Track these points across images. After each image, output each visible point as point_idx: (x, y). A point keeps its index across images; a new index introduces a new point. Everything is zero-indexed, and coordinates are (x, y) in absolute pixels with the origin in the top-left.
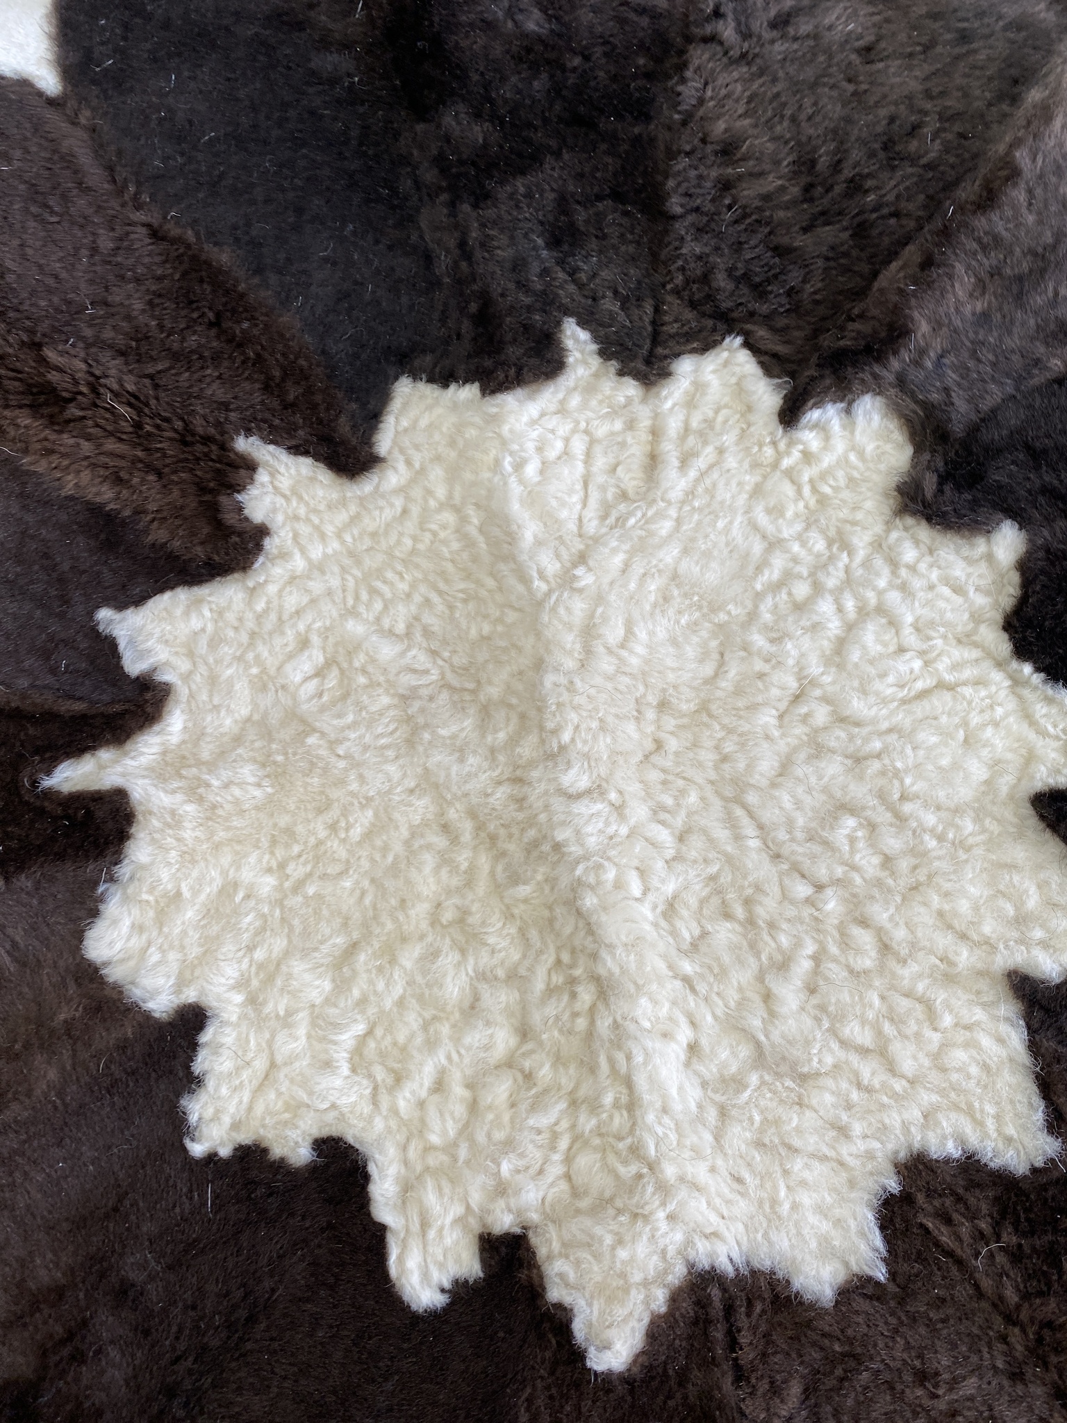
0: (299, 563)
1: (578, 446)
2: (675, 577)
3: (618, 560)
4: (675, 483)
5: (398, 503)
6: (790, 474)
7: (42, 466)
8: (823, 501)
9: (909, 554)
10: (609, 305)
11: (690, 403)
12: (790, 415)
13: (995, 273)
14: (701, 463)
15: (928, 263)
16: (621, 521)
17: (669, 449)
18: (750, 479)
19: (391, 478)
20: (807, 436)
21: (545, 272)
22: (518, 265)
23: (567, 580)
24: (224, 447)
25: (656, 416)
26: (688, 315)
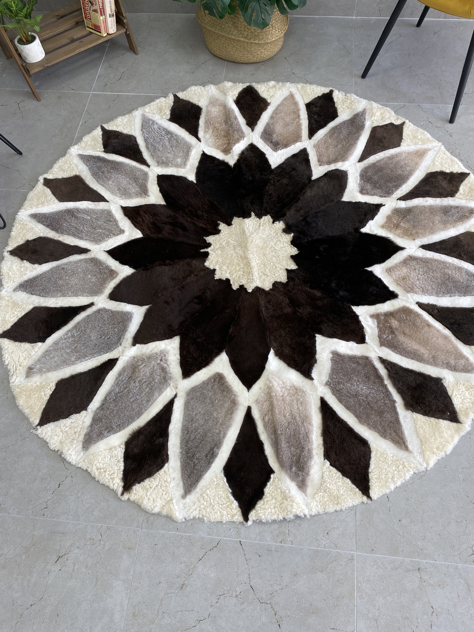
0: (224, 234)
1: (252, 224)
2: (261, 236)
3: (255, 234)
4: (261, 228)
5: (234, 228)
6: (273, 228)
7: (197, 223)
8: (276, 230)
9: (283, 235)
10: (256, 210)
11: (264, 221)
12: (273, 223)
13: (296, 209)
14: (264, 226)
15: (289, 208)
16: (256, 231)
17: (261, 225)
18: (269, 228)
19: (233, 226)
20: (275, 224)
21: (250, 207)
22: (247, 206)
23: (250, 236)
24: (217, 222)
25: (260, 222)
26: (264, 212)
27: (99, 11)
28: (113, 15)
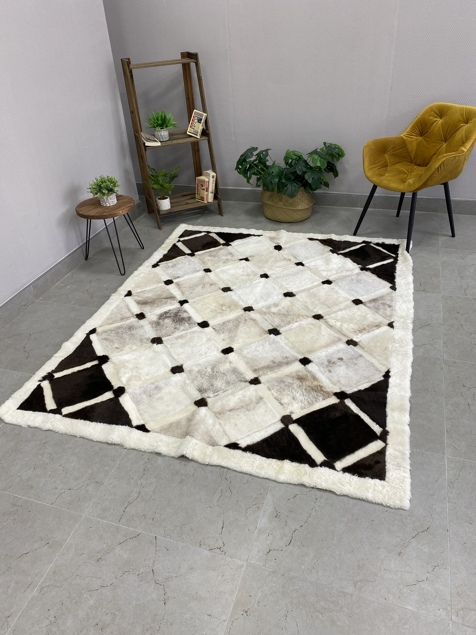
27: (205, 190)
28: (213, 193)
